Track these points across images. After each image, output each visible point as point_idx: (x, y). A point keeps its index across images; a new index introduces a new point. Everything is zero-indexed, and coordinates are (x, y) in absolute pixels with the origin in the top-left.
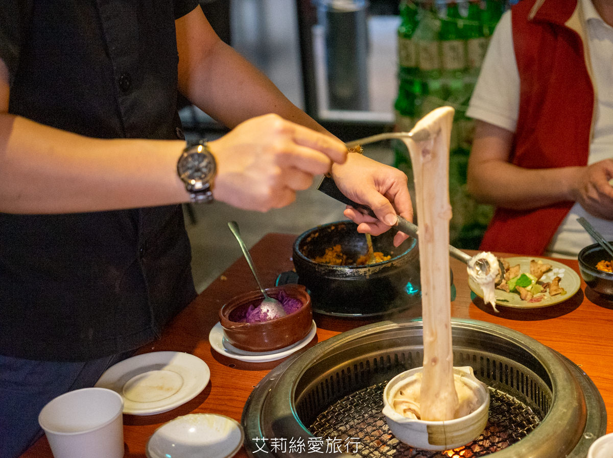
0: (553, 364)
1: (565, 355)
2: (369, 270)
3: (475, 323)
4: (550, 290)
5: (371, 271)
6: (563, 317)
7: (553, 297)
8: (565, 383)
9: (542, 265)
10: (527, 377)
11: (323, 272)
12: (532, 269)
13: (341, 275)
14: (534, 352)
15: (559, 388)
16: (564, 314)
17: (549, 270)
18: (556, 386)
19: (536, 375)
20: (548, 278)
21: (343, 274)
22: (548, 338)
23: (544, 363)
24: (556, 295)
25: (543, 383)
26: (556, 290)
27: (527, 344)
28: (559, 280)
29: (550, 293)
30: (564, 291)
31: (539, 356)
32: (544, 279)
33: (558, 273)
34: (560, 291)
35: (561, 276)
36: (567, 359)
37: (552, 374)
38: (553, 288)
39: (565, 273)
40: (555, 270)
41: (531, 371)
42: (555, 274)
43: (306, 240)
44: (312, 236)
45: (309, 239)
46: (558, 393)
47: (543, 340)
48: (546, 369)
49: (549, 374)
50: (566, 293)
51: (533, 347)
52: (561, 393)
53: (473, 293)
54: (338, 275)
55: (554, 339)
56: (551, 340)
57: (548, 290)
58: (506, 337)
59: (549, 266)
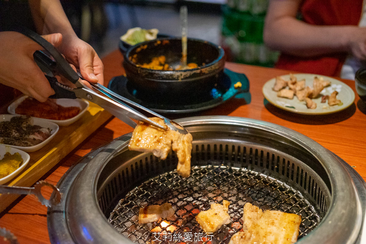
0: (332, 165)
1: (340, 157)
2: (181, 75)
3: (264, 124)
4: (329, 101)
5: (183, 75)
6: (338, 123)
7: (331, 107)
8: (344, 184)
9: (323, 81)
10: (306, 173)
11: (144, 74)
12: (315, 84)
13: (158, 77)
14: (315, 153)
15: (339, 188)
16: (339, 122)
17: (329, 86)
18: (335, 186)
19: (315, 172)
20: (327, 91)
21: (159, 77)
22: (326, 141)
23: (323, 163)
24: (333, 105)
25: (321, 180)
26: (334, 102)
27: (309, 146)
28: (337, 93)
29: (329, 103)
30: (340, 103)
31: (319, 156)
32: (324, 92)
33: (336, 88)
34: (337, 102)
35: (338, 90)
36: (342, 161)
37: (331, 175)
38: (332, 100)
39: (342, 88)
40: (333, 86)
41: (310, 168)
42: (333, 89)
43: (136, 50)
44: (142, 47)
45: (139, 50)
46: (337, 194)
47: (321, 141)
48: (325, 169)
49: (328, 174)
50: (342, 104)
51: (314, 148)
52: (340, 194)
53: (265, 100)
54: (156, 77)
55: (331, 142)
56: (329, 143)
57: (327, 101)
58: (290, 137)
59: (328, 83)
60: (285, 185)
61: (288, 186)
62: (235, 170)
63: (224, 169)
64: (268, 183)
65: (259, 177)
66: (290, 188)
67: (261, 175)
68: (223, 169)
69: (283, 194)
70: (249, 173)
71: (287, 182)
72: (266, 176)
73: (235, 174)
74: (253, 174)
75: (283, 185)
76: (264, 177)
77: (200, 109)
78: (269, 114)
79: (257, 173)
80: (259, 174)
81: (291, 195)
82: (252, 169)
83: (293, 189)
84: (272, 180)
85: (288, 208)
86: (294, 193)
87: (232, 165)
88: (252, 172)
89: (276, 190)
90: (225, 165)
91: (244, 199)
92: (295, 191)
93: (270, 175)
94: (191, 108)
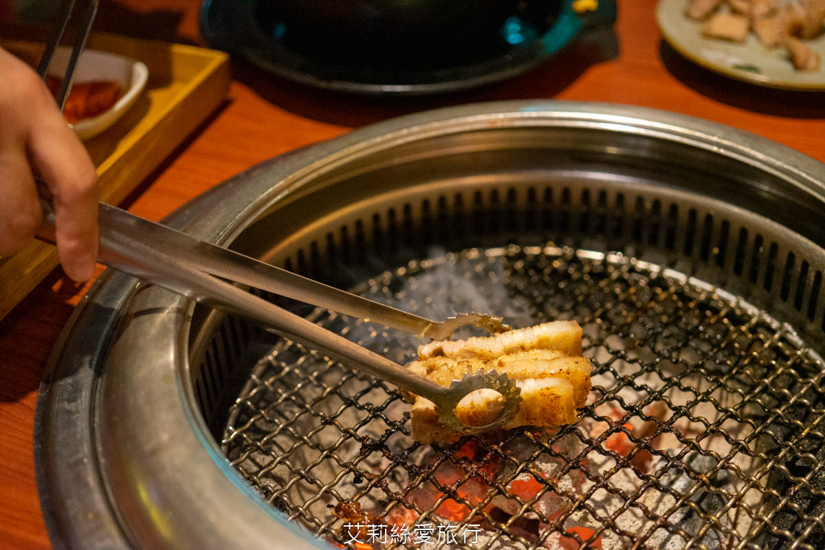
60: (744, 304)
61: (751, 310)
62: (590, 261)
63: (555, 258)
64: (691, 300)
65: (660, 282)
66: (760, 316)
67: (669, 273)
68: (552, 258)
69: (743, 333)
70: (632, 270)
71: (747, 296)
72: (681, 277)
73: (591, 274)
74: (645, 273)
75: (738, 304)
76: (676, 282)
77: (480, 80)
78: (679, 90)
79: (655, 269)
80: (661, 272)
81: (768, 339)
82: (639, 256)
83: (768, 319)
84: (703, 290)
85: (764, 383)
86: (773, 332)
87: (578, 246)
88: (641, 265)
89: (719, 321)
90: (559, 244)
91: (631, 356)
92: (775, 325)
93: (693, 273)
94: (456, 77)
